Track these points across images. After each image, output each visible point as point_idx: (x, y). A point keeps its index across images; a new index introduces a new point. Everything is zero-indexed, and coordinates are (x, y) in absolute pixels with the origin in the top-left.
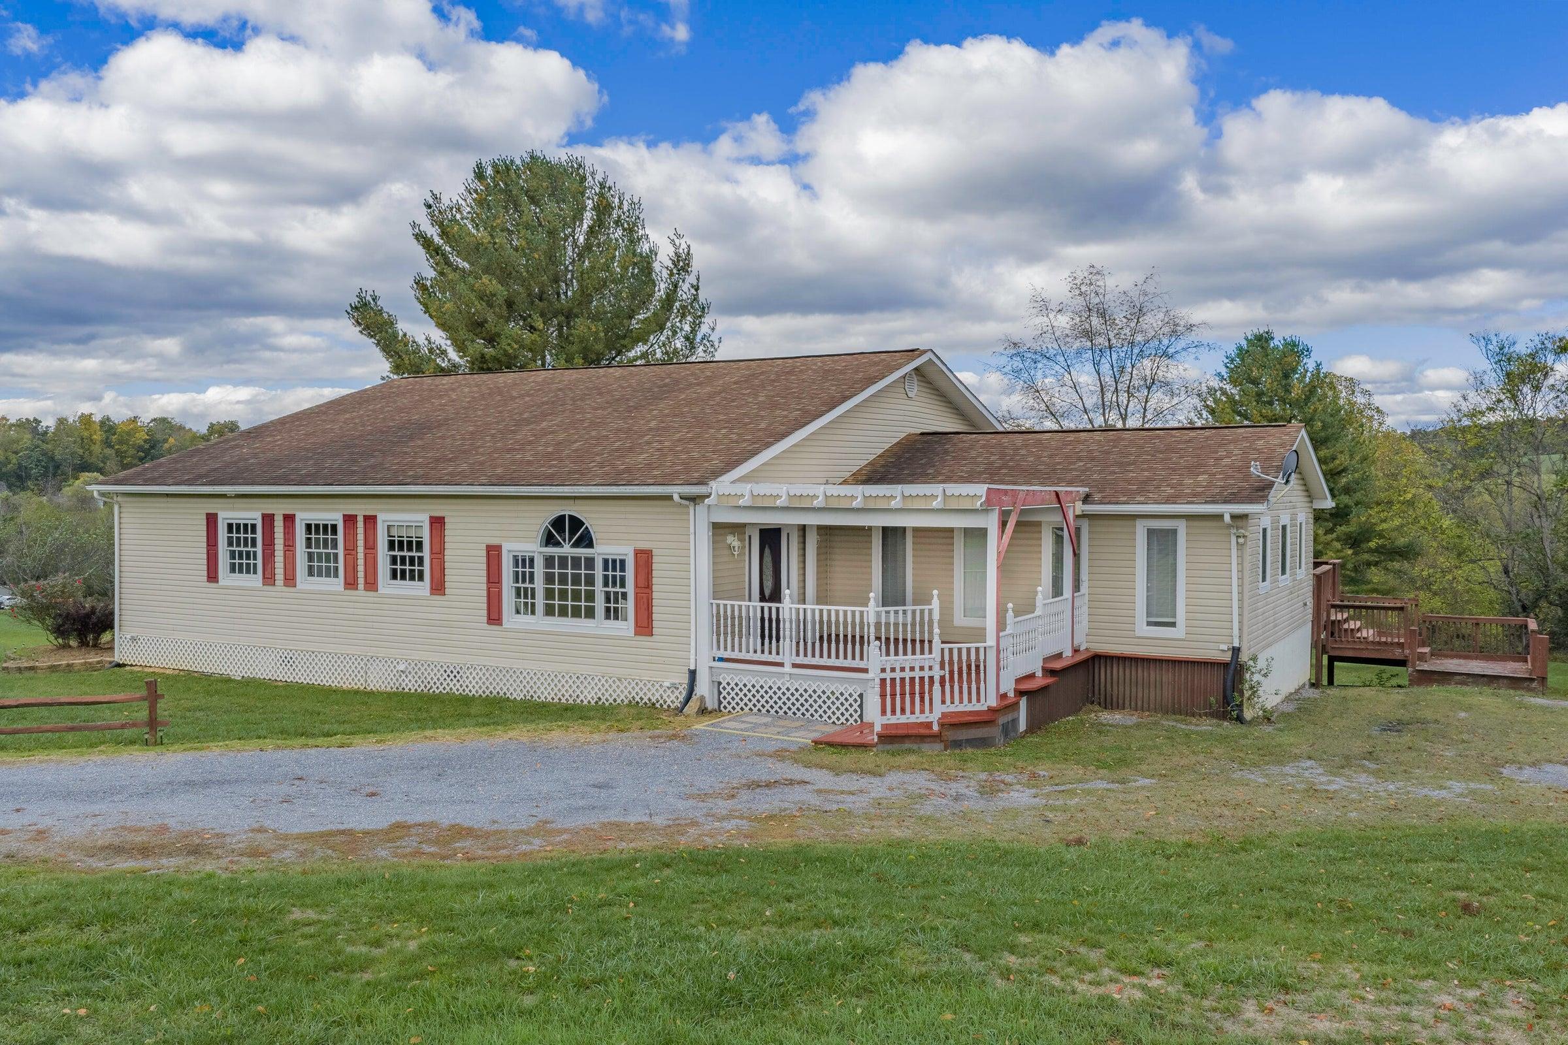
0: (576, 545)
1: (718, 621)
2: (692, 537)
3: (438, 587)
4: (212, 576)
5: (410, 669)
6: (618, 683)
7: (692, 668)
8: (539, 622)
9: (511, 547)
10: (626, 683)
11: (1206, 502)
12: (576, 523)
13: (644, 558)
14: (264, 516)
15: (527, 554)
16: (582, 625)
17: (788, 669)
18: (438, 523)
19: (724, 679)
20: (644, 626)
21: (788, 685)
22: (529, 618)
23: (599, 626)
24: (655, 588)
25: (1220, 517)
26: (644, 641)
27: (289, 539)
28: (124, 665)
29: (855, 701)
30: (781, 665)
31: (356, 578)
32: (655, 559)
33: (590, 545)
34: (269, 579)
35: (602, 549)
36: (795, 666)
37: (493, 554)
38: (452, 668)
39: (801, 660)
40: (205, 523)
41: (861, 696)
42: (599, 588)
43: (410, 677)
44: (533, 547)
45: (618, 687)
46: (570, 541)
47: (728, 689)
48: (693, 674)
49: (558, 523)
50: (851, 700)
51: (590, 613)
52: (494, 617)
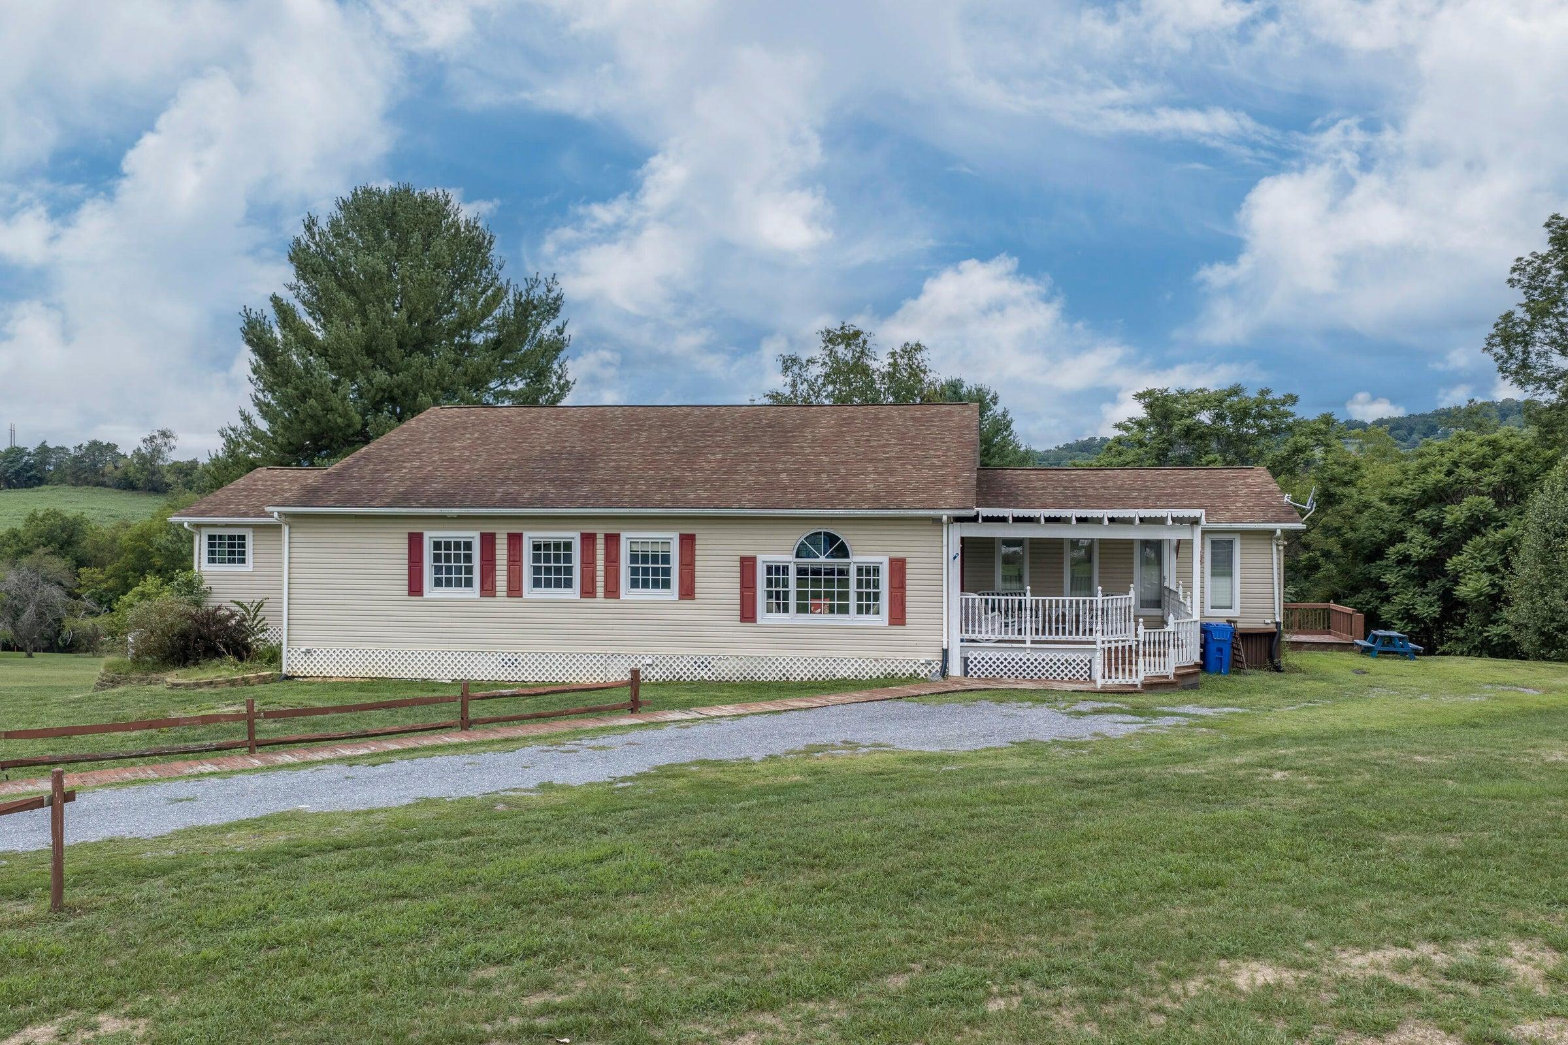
0: (832, 556)
1: (967, 611)
2: (945, 549)
3: (687, 592)
4: (415, 588)
5: (657, 662)
6: (874, 663)
7: (945, 647)
8: (792, 618)
9: (764, 559)
10: (882, 663)
11: (1263, 522)
12: (831, 539)
13: (898, 567)
14: (483, 535)
15: (781, 564)
16: (838, 619)
17: (1028, 645)
18: (688, 541)
19: (972, 655)
20: (898, 617)
21: (1028, 656)
22: (782, 615)
23: (853, 619)
24: (908, 588)
25: (1273, 532)
26: (897, 630)
27: (515, 555)
28: (293, 677)
29: (1086, 665)
30: (1024, 642)
31: (594, 587)
32: (908, 566)
33: (847, 556)
34: (488, 589)
35: (858, 558)
36: (1033, 642)
37: (747, 565)
38: (703, 659)
39: (1037, 638)
40: (407, 541)
41: (1090, 661)
42: (853, 588)
43: (657, 669)
44: (786, 557)
45: (874, 666)
46: (825, 553)
47: (975, 662)
48: (945, 652)
49: (813, 538)
50: (1082, 665)
51: (844, 610)
52: (748, 614)
